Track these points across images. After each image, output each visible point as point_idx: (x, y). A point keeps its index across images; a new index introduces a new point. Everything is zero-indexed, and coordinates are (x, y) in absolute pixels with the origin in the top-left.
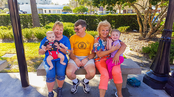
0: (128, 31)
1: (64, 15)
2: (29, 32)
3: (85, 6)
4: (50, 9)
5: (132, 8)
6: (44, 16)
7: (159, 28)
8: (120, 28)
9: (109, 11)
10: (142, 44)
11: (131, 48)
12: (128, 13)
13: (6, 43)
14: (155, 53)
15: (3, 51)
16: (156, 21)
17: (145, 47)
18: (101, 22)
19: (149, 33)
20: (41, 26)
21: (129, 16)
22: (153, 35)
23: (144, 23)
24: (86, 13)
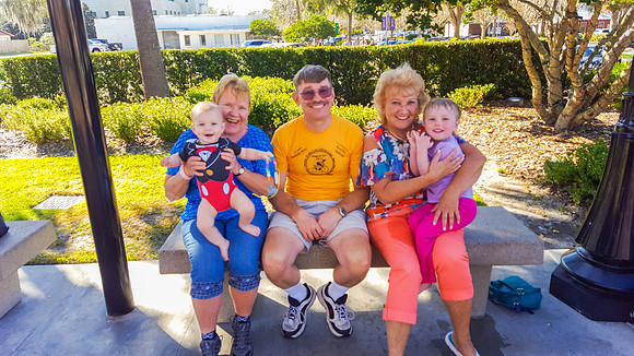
0: (490, 101)
1: (252, 52)
2: (129, 117)
3: (330, 15)
4: (202, 33)
5: (502, 16)
6: (182, 57)
7: (607, 87)
8: (459, 91)
9: (418, 30)
10: (543, 148)
11: (504, 167)
12: (486, 35)
13: (52, 159)
14: (596, 183)
15: (40, 185)
16: (593, 64)
17: (554, 159)
18: (388, 73)
19: (568, 109)
20: (171, 95)
21: (494, 47)
22: (585, 115)
23: (550, 69)
24: (331, 40)
